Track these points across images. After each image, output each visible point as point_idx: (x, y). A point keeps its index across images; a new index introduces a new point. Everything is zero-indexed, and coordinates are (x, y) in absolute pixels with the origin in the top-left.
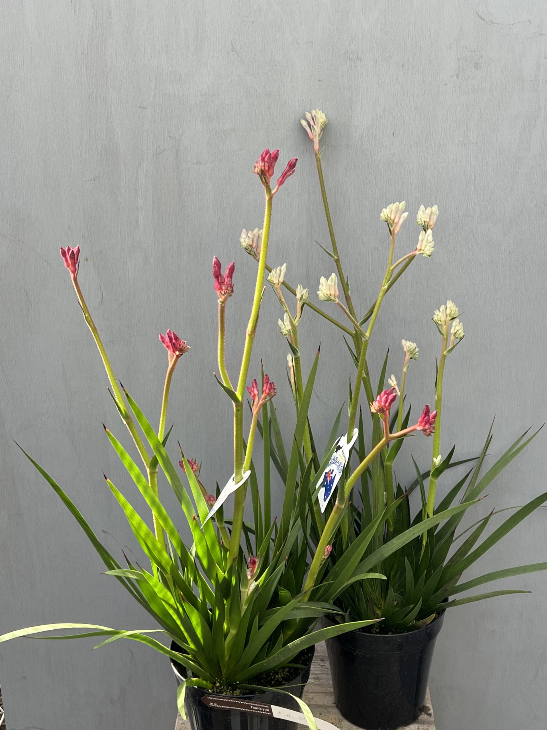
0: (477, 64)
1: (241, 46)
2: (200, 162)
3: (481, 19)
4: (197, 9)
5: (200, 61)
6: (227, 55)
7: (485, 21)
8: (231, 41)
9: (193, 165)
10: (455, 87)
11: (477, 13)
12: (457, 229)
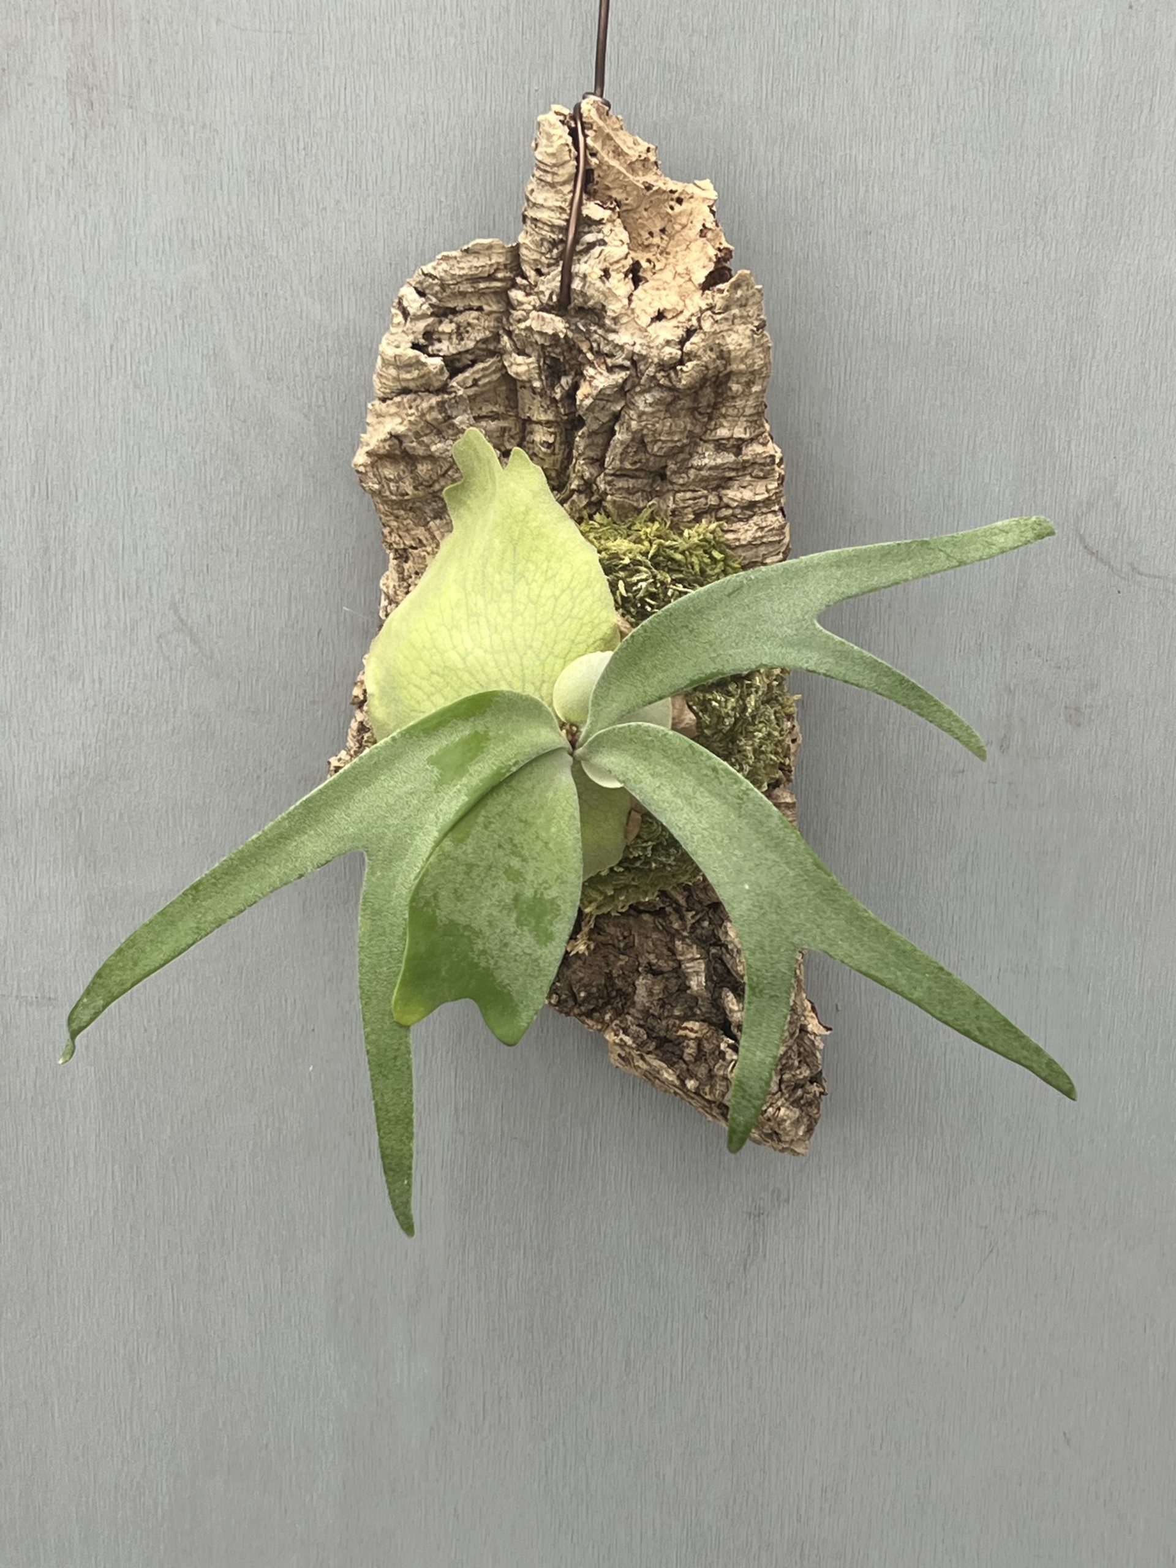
0: (1077, 709)
1: (209, 616)
2: (50, 999)
3: (1094, 559)
4: (43, 483)
5: (53, 659)
6: (158, 642)
7: (1111, 567)
8: (173, 595)
9: (23, 1009)
10: (995, 783)
11: (1082, 539)
12: (995, 1251)
